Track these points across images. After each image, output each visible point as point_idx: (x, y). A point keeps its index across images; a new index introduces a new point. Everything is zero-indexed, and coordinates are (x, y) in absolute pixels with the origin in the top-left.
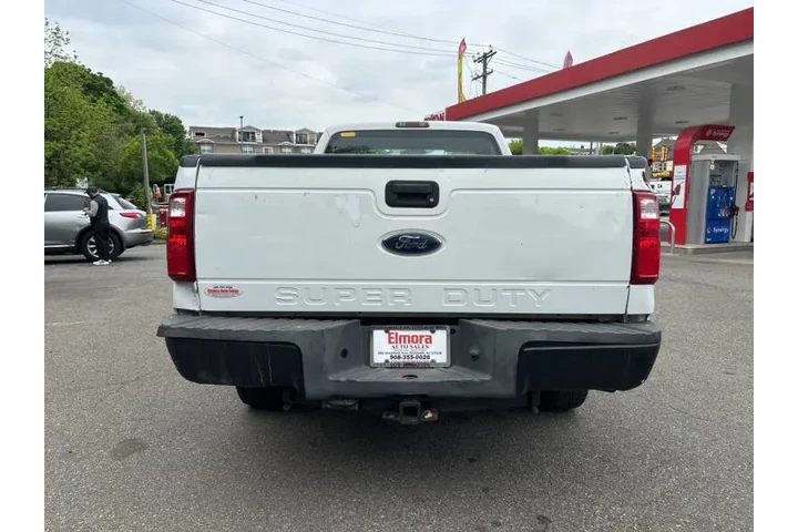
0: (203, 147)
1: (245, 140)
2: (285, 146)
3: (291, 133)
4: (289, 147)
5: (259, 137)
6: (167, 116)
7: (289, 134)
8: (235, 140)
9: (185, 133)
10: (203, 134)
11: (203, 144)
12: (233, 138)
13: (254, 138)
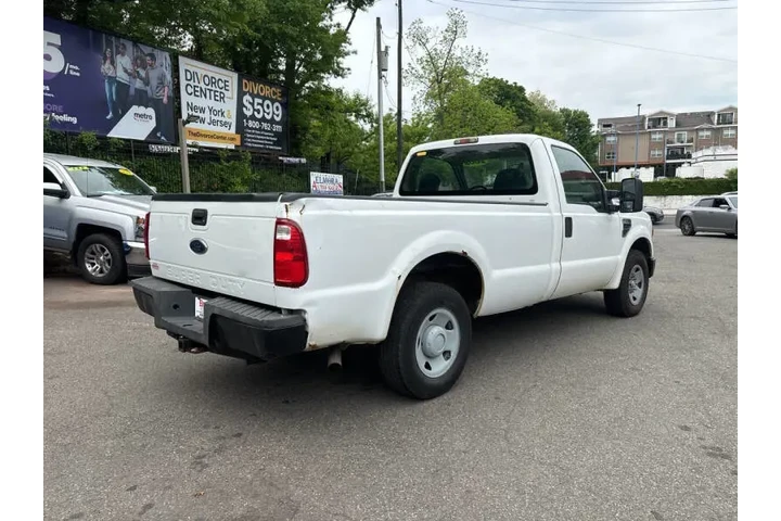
0: (608, 139)
1: (654, 127)
2: (702, 130)
3: (713, 113)
4: (708, 129)
5: (672, 123)
6: (575, 112)
7: (709, 115)
8: (644, 128)
9: (591, 126)
10: (609, 126)
11: (610, 135)
12: (642, 126)
13: (665, 124)
